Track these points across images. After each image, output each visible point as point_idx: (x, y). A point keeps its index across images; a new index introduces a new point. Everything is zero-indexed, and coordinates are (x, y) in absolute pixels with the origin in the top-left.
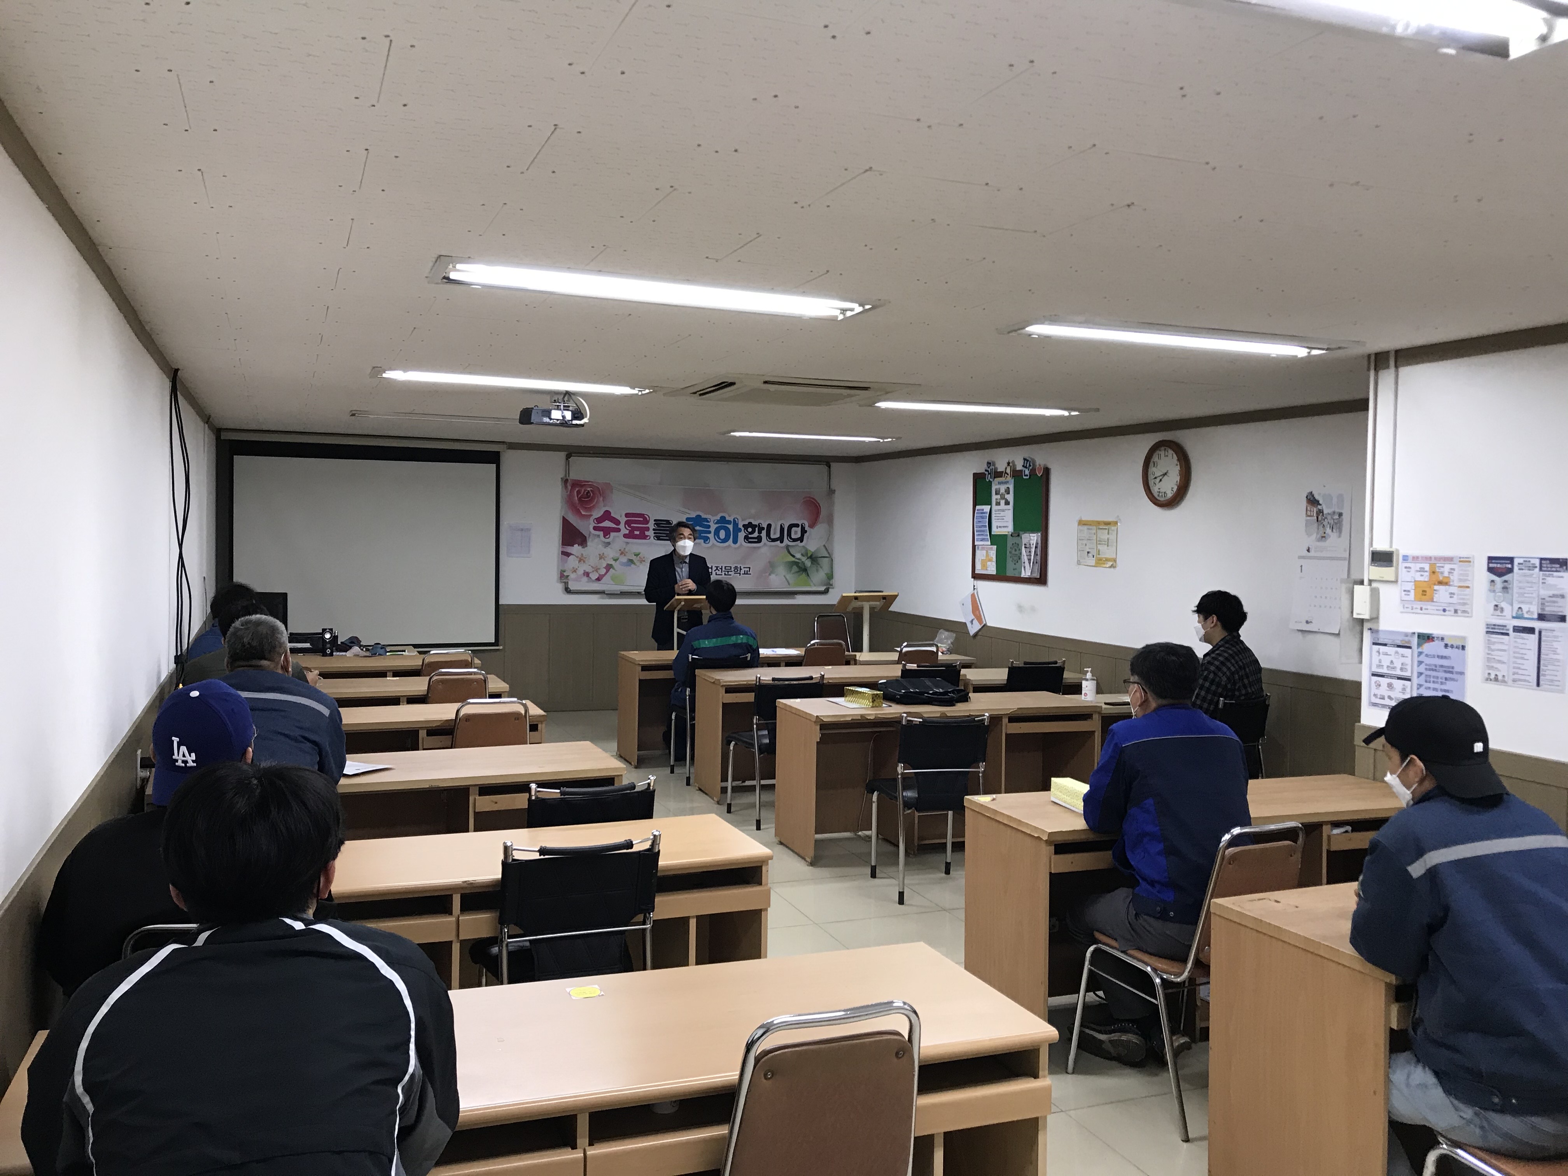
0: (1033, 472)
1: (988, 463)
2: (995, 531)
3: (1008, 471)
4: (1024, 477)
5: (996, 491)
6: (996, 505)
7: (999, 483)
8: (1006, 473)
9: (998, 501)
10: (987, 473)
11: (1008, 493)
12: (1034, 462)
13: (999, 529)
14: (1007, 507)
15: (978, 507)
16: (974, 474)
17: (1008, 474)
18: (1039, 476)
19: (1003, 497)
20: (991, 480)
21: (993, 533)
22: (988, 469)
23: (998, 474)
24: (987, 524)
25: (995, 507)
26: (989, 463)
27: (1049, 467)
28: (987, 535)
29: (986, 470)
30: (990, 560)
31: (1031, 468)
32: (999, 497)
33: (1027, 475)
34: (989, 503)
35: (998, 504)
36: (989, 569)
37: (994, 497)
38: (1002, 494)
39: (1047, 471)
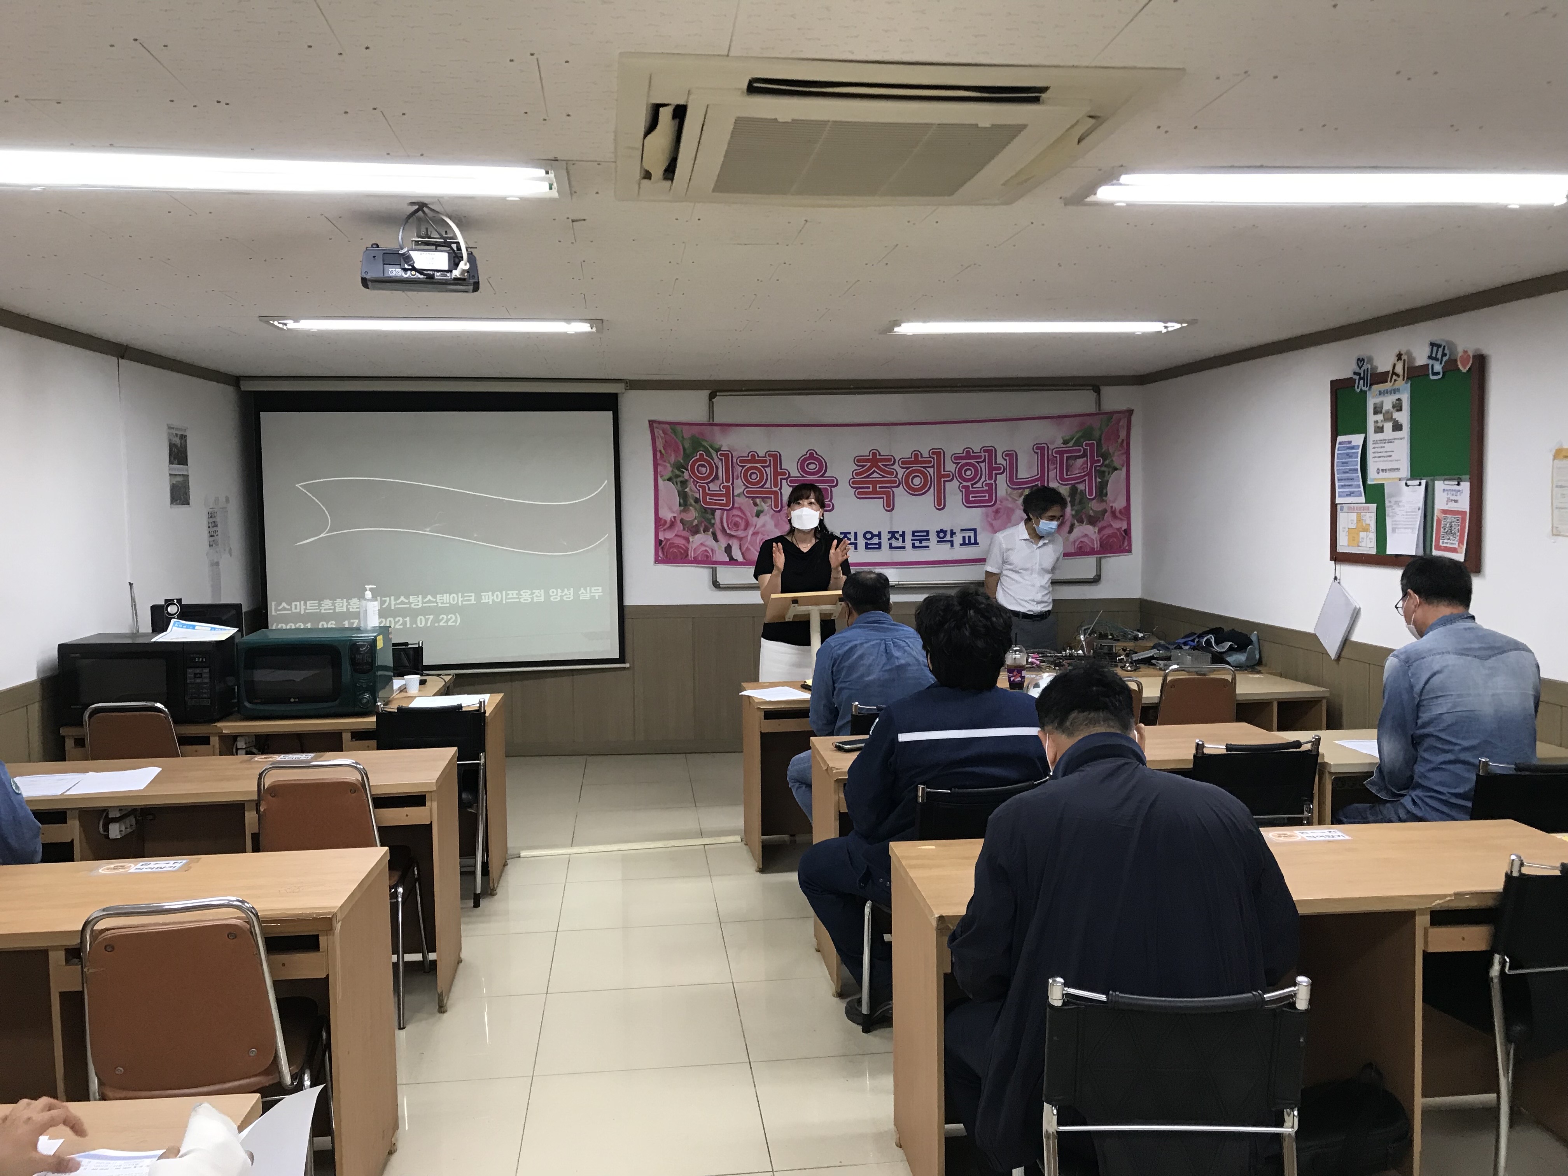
0: (1451, 367)
1: (1359, 359)
2: (1373, 477)
3: (1399, 369)
4: (1433, 377)
5: (1375, 408)
6: (1376, 432)
7: (1380, 393)
8: (1394, 373)
9: (1380, 425)
10: (1357, 377)
11: (1401, 410)
12: (1452, 346)
13: (1382, 475)
14: (1398, 434)
15: (1340, 439)
16: (1332, 382)
17: (1398, 375)
18: (1464, 370)
19: (1388, 417)
20: (1364, 389)
21: (1369, 482)
22: (1358, 370)
23: (1381, 378)
24: (1359, 467)
25: (1372, 436)
26: (1360, 361)
27: (1485, 352)
28: (1359, 486)
29: (1355, 373)
30: (1366, 530)
31: (1445, 359)
32: (1380, 417)
33: (1438, 373)
34: (1362, 429)
35: (1379, 430)
36: (1363, 544)
37: (1372, 419)
38: (1387, 412)
39: (1480, 362)
